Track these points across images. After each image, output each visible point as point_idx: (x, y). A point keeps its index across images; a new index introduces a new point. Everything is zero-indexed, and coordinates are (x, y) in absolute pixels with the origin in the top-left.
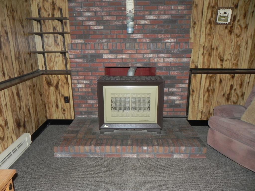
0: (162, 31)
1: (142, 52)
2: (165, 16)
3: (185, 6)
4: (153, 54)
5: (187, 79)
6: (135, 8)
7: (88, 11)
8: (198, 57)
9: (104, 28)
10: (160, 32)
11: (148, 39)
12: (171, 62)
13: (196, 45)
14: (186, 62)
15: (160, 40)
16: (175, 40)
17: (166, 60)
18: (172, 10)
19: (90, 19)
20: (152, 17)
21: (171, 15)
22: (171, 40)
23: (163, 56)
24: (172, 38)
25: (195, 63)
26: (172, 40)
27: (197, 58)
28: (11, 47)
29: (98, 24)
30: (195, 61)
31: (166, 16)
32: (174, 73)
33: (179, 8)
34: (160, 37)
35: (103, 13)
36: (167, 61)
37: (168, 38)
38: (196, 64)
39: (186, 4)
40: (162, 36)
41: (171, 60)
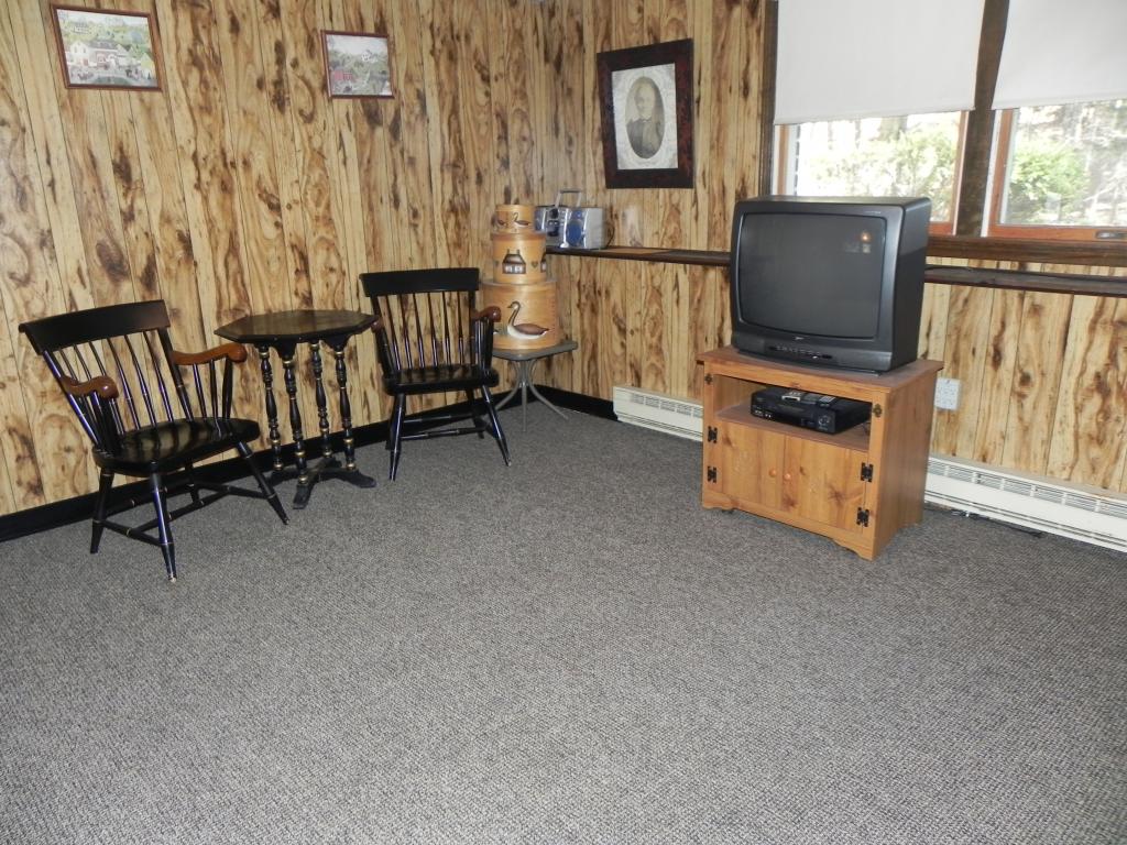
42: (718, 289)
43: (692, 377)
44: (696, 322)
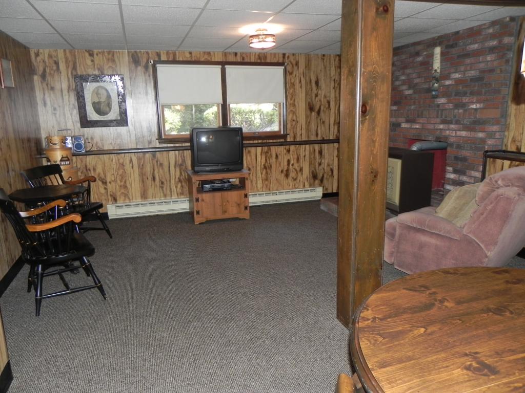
0: (466, 93)
1: (432, 122)
2: (471, 72)
3: (496, 54)
4: (445, 125)
5: (480, 165)
6: (441, 65)
7: (403, 74)
8: (521, 132)
9: (414, 93)
10: (465, 94)
11: (452, 105)
12: (463, 137)
13: (520, 112)
14: (481, 138)
15: (463, 106)
16: (482, 105)
17: (459, 133)
18: (480, 62)
19: (404, 83)
20: (457, 76)
21: (479, 70)
22: (476, 106)
23: (453, 128)
24: (478, 102)
25: (517, 142)
26: (478, 106)
27: (520, 134)
28: (331, 113)
29: (409, 88)
30: (517, 139)
31: (473, 72)
32: (466, 153)
33: (489, 58)
34: (464, 101)
35: (414, 75)
36: (459, 135)
37: (473, 103)
38: (519, 145)
39: (497, 51)
40: (467, 100)
41: (464, 133)
42: (151, 160)
43: (143, 193)
44: (142, 173)
